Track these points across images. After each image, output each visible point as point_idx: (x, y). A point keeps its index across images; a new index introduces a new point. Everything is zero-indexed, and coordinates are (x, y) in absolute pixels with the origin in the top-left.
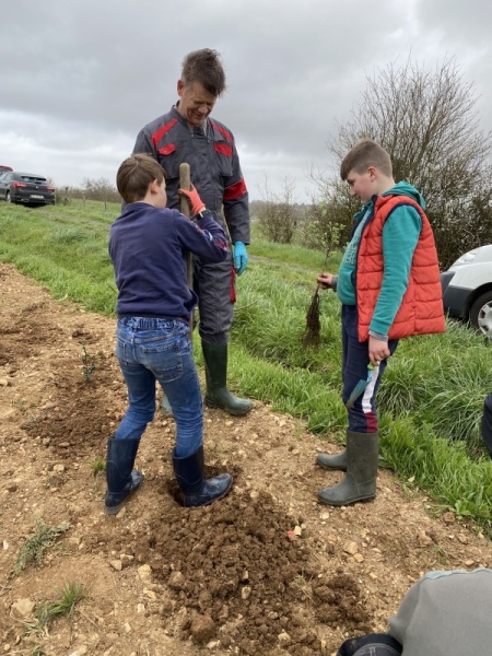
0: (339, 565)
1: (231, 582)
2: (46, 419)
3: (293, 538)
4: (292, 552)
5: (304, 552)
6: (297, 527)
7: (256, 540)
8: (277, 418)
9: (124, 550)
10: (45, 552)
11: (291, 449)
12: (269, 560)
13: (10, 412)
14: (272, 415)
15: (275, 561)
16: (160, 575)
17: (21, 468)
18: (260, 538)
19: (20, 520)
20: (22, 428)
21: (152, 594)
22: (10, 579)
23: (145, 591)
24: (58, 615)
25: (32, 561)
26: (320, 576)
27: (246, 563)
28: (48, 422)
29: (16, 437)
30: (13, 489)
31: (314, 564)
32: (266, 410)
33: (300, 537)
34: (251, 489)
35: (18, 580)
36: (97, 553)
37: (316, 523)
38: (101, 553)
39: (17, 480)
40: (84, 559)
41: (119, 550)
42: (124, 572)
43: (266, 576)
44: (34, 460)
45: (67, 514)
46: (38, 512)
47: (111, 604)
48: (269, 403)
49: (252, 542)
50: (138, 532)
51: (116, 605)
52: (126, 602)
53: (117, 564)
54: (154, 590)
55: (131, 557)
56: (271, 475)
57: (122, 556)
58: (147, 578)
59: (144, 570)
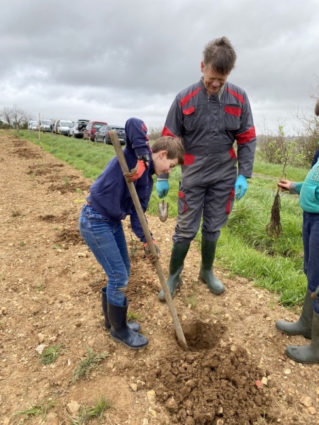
0: (295, 414)
1: (209, 414)
2: (104, 281)
3: (260, 386)
4: (258, 398)
5: (267, 399)
6: (264, 378)
7: (230, 384)
8: (257, 292)
9: (140, 377)
10: (91, 371)
11: (265, 317)
12: (240, 401)
13: (85, 274)
14: (254, 290)
15: (244, 403)
16: (161, 399)
17: (85, 312)
18: (234, 383)
19: (80, 347)
20: (90, 286)
21: (154, 412)
23: (150, 409)
25: (83, 376)
26: (279, 420)
27: (221, 401)
29: (85, 291)
30: (79, 326)
31: (275, 410)
32: (249, 285)
33: (267, 386)
34: (232, 344)
35: (74, 387)
36: (123, 376)
37: (279, 376)
38: (125, 377)
39: (82, 320)
40: (114, 379)
41: (136, 376)
42: (138, 393)
43: (237, 414)
44: (94, 307)
45: (108, 345)
46: (91, 342)
47: (127, 415)
48: (252, 280)
49: (228, 386)
50: (150, 365)
51: (130, 417)
52: (137, 415)
53: (134, 386)
54: (156, 410)
55: (143, 383)
56: (248, 335)
57: (138, 381)
58: (152, 400)
59: (151, 394)
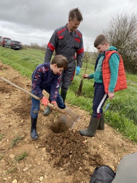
0: (96, 151)
1: (67, 153)
2: (19, 108)
3: (84, 143)
4: (84, 147)
5: (87, 147)
6: (85, 140)
7: (74, 143)
8: (81, 111)
9: (39, 144)
10: (18, 143)
11: (85, 119)
12: (78, 148)
13: (9, 106)
14: (80, 110)
15: (79, 149)
16: (48, 151)
17: (12, 121)
18: (75, 142)
19: (11, 134)
20: (12, 110)
21: (46, 155)
22: (8, 149)
23: (44, 154)
24: (21, 159)
25: (14, 145)
26: (91, 153)
27: (71, 149)
28: (19, 109)
29: (11, 112)
30: (10, 126)
31: (90, 150)
32: (78, 108)
33: (86, 143)
34: (73, 129)
35: (11, 150)
36: (32, 144)
37: (91, 139)
38: (33, 144)
39: (11, 124)
40: (28, 145)
41: (37, 143)
42: (39, 149)
43: (77, 153)
44: (15, 119)
45: (24, 133)
46: (16, 132)
47: (35, 157)
48: (79, 107)
49: (73, 143)
50: (42, 139)
52: (39, 157)
53: (37, 147)
54: (46, 154)
55: (41, 145)
56: (79, 126)
57: (38, 145)
58: (45, 151)
59: (44, 149)
